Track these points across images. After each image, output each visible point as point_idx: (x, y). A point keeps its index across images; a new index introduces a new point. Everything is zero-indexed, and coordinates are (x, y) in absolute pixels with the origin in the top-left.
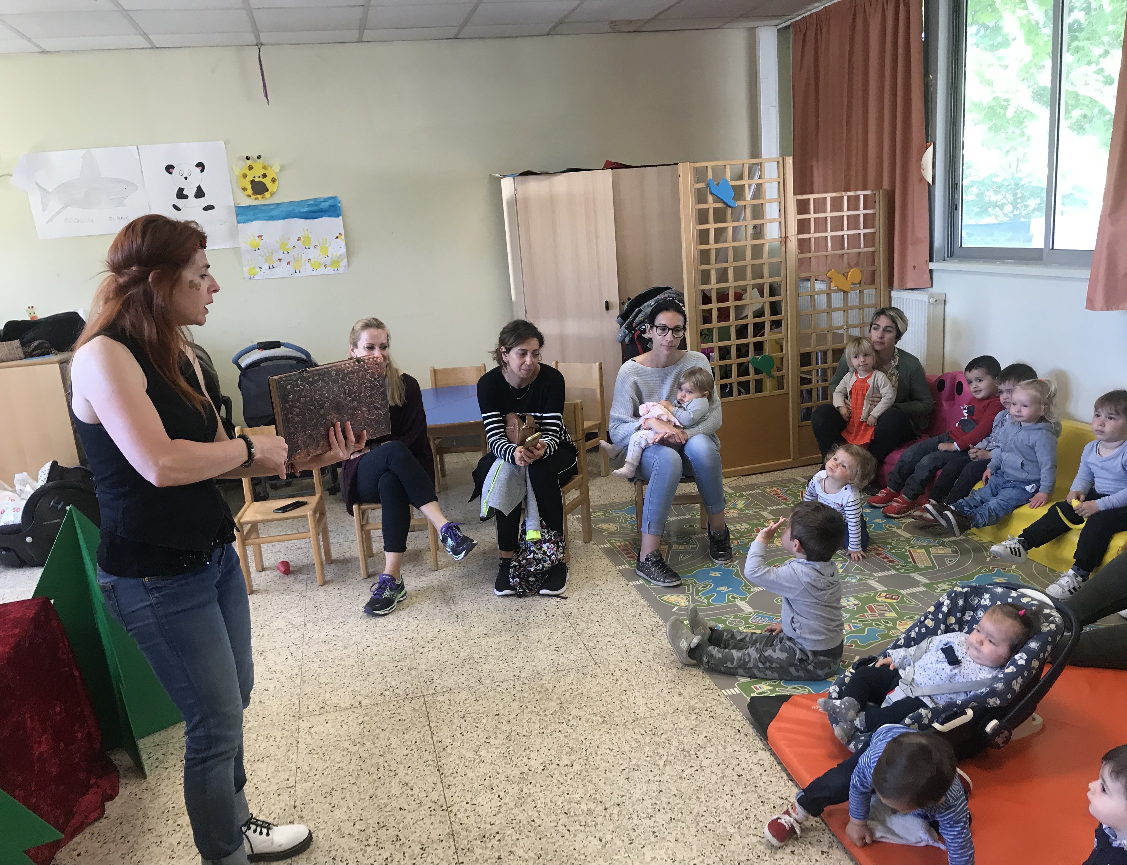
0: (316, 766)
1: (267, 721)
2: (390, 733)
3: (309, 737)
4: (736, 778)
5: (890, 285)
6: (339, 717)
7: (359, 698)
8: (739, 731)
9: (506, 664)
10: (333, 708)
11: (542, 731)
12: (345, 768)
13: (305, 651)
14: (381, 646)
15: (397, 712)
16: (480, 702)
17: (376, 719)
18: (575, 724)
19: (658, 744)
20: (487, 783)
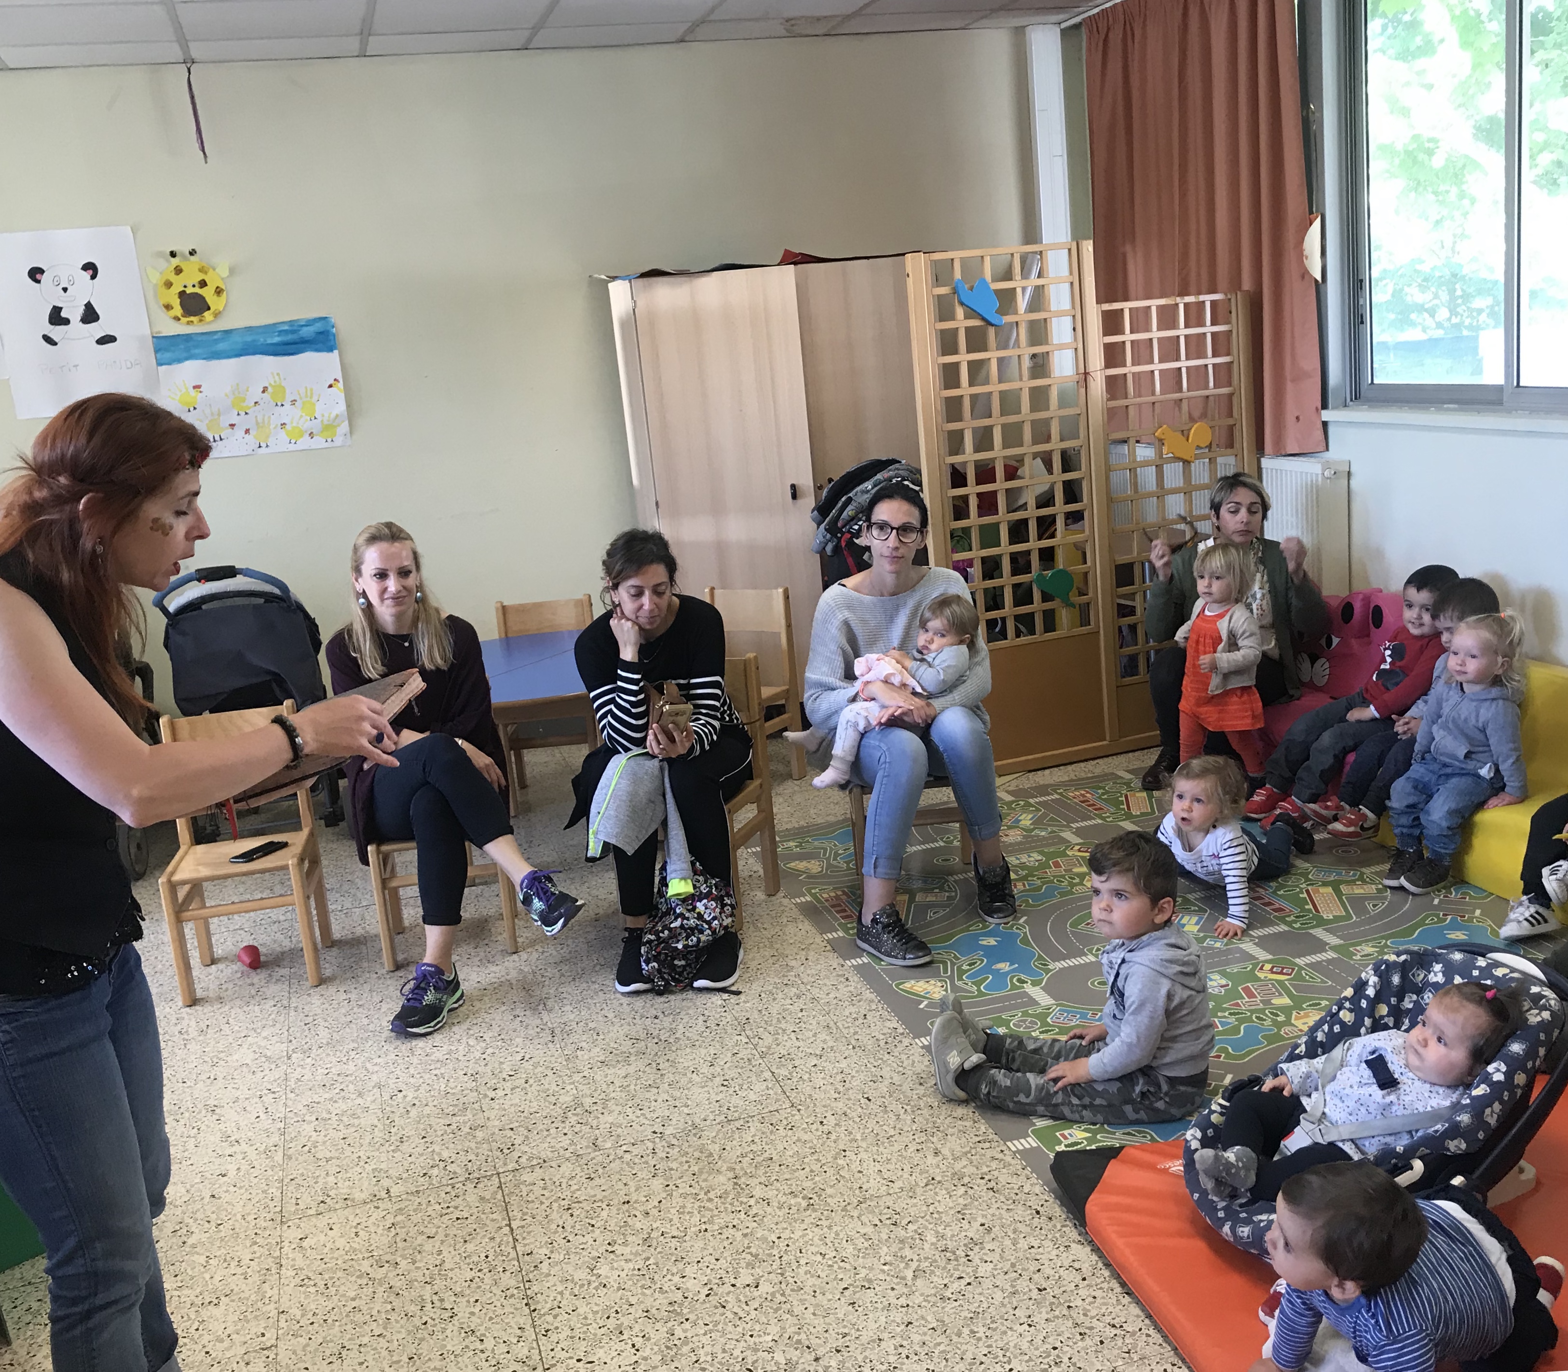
0: (313, 1307)
1: (224, 1231)
2: (442, 1242)
3: (299, 1256)
4: (1035, 1294)
5: (1260, 449)
6: (351, 1218)
7: (386, 1183)
8: (1038, 1212)
9: (639, 1113)
10: (341, 1204)
11: (704, 1227)
12: (364, 1308)
13: (290, 1103)
14: (422, 1090)
15: (453, 1204)
16: (597, 1181)
17: (416, 1218)
18: (761, 1212)
19: (902, 1241)
20: (612, 1323)
